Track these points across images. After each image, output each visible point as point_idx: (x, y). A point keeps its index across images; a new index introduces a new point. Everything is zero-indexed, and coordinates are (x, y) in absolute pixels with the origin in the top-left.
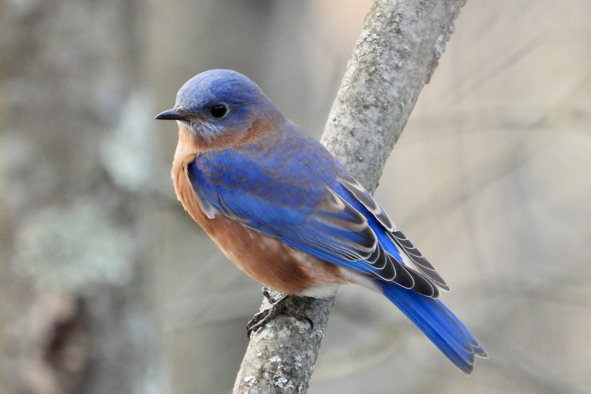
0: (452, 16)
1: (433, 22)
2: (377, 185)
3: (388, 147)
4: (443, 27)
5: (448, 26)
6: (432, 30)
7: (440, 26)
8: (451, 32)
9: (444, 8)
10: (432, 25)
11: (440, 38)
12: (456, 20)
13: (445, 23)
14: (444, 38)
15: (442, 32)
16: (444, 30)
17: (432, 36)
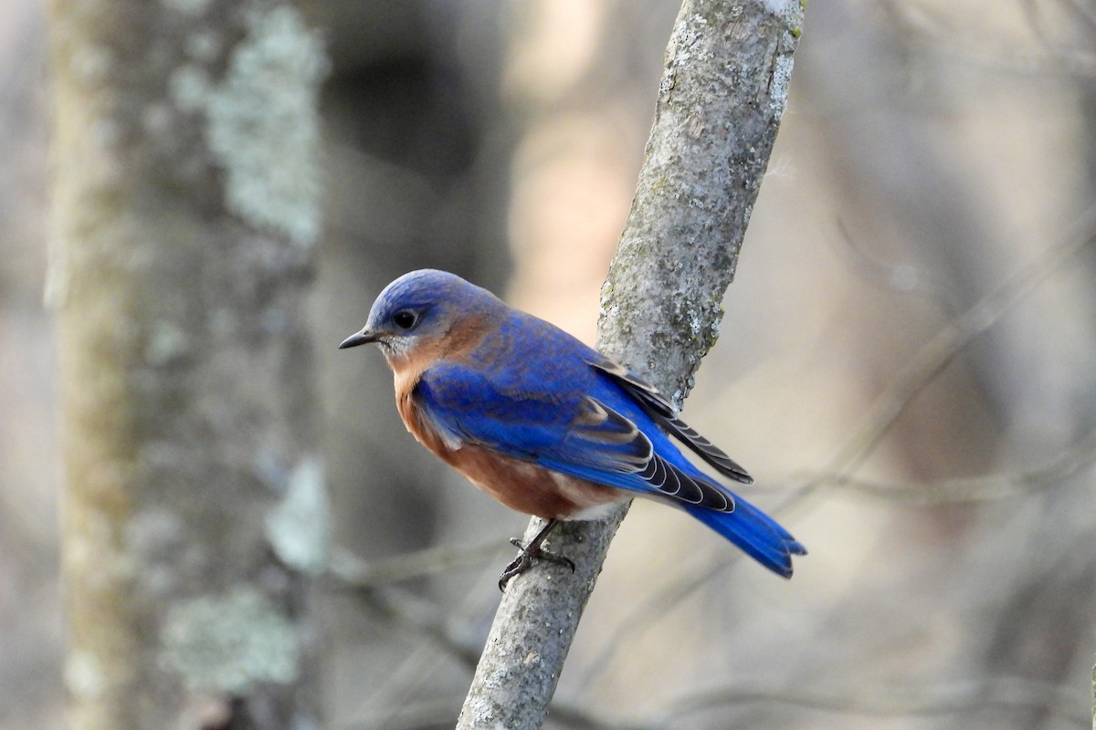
0: (692, 368)
1: (669, 375)
2: (600, 570)
3: (613, 525)
4: (681, 382)
5: (687, 381)
6: (667, 384)
7: (677, 380)
8: (689, 387)
9: (682, 358)
10: (667, 378)
11: (677, 395)
12: (696, 372)
13: (683, 376)
14: (682, 394)
15: (679, 387)
16: (682, 385)
17: (667, 392)
